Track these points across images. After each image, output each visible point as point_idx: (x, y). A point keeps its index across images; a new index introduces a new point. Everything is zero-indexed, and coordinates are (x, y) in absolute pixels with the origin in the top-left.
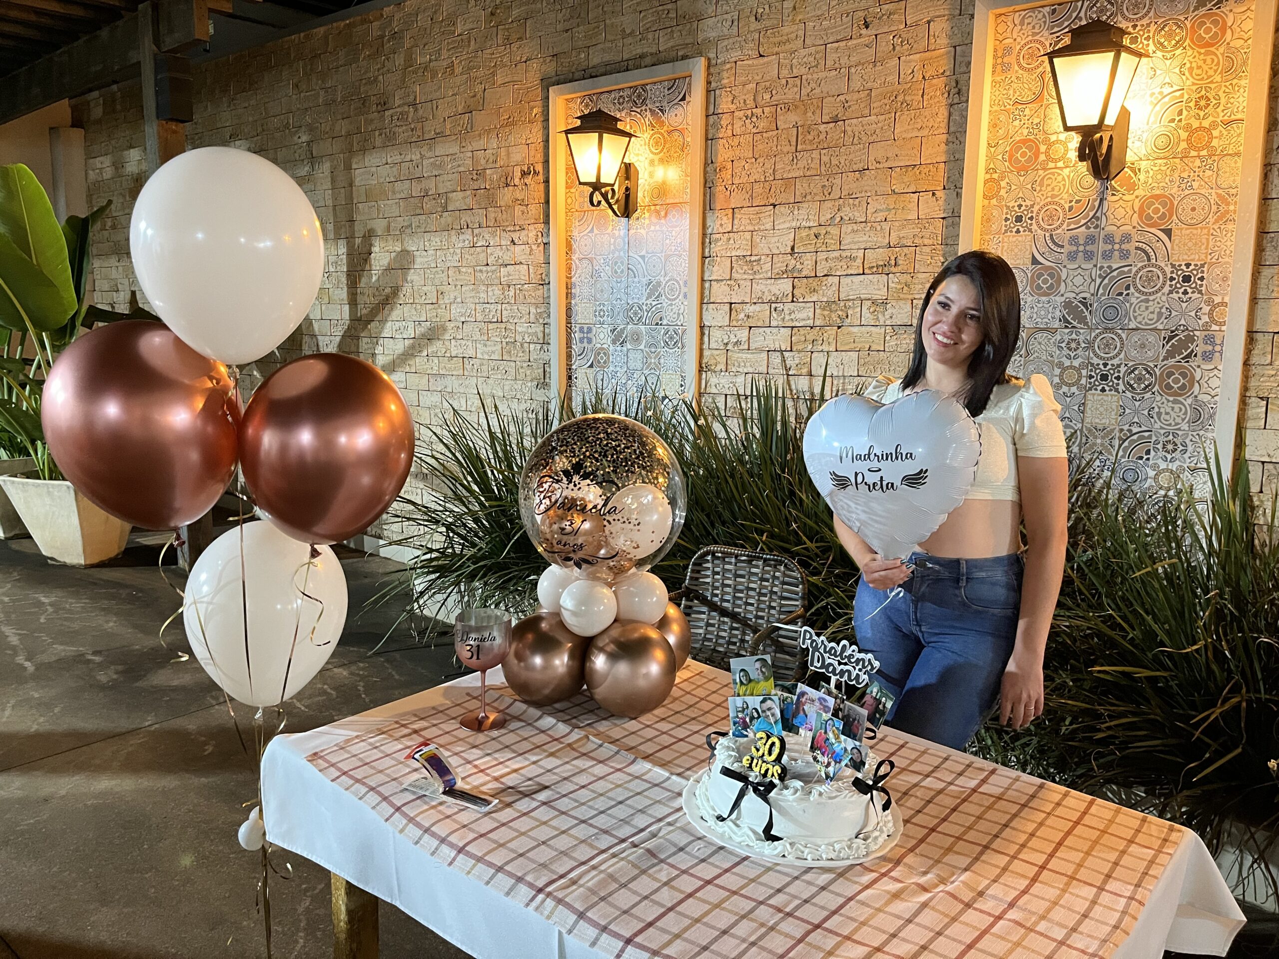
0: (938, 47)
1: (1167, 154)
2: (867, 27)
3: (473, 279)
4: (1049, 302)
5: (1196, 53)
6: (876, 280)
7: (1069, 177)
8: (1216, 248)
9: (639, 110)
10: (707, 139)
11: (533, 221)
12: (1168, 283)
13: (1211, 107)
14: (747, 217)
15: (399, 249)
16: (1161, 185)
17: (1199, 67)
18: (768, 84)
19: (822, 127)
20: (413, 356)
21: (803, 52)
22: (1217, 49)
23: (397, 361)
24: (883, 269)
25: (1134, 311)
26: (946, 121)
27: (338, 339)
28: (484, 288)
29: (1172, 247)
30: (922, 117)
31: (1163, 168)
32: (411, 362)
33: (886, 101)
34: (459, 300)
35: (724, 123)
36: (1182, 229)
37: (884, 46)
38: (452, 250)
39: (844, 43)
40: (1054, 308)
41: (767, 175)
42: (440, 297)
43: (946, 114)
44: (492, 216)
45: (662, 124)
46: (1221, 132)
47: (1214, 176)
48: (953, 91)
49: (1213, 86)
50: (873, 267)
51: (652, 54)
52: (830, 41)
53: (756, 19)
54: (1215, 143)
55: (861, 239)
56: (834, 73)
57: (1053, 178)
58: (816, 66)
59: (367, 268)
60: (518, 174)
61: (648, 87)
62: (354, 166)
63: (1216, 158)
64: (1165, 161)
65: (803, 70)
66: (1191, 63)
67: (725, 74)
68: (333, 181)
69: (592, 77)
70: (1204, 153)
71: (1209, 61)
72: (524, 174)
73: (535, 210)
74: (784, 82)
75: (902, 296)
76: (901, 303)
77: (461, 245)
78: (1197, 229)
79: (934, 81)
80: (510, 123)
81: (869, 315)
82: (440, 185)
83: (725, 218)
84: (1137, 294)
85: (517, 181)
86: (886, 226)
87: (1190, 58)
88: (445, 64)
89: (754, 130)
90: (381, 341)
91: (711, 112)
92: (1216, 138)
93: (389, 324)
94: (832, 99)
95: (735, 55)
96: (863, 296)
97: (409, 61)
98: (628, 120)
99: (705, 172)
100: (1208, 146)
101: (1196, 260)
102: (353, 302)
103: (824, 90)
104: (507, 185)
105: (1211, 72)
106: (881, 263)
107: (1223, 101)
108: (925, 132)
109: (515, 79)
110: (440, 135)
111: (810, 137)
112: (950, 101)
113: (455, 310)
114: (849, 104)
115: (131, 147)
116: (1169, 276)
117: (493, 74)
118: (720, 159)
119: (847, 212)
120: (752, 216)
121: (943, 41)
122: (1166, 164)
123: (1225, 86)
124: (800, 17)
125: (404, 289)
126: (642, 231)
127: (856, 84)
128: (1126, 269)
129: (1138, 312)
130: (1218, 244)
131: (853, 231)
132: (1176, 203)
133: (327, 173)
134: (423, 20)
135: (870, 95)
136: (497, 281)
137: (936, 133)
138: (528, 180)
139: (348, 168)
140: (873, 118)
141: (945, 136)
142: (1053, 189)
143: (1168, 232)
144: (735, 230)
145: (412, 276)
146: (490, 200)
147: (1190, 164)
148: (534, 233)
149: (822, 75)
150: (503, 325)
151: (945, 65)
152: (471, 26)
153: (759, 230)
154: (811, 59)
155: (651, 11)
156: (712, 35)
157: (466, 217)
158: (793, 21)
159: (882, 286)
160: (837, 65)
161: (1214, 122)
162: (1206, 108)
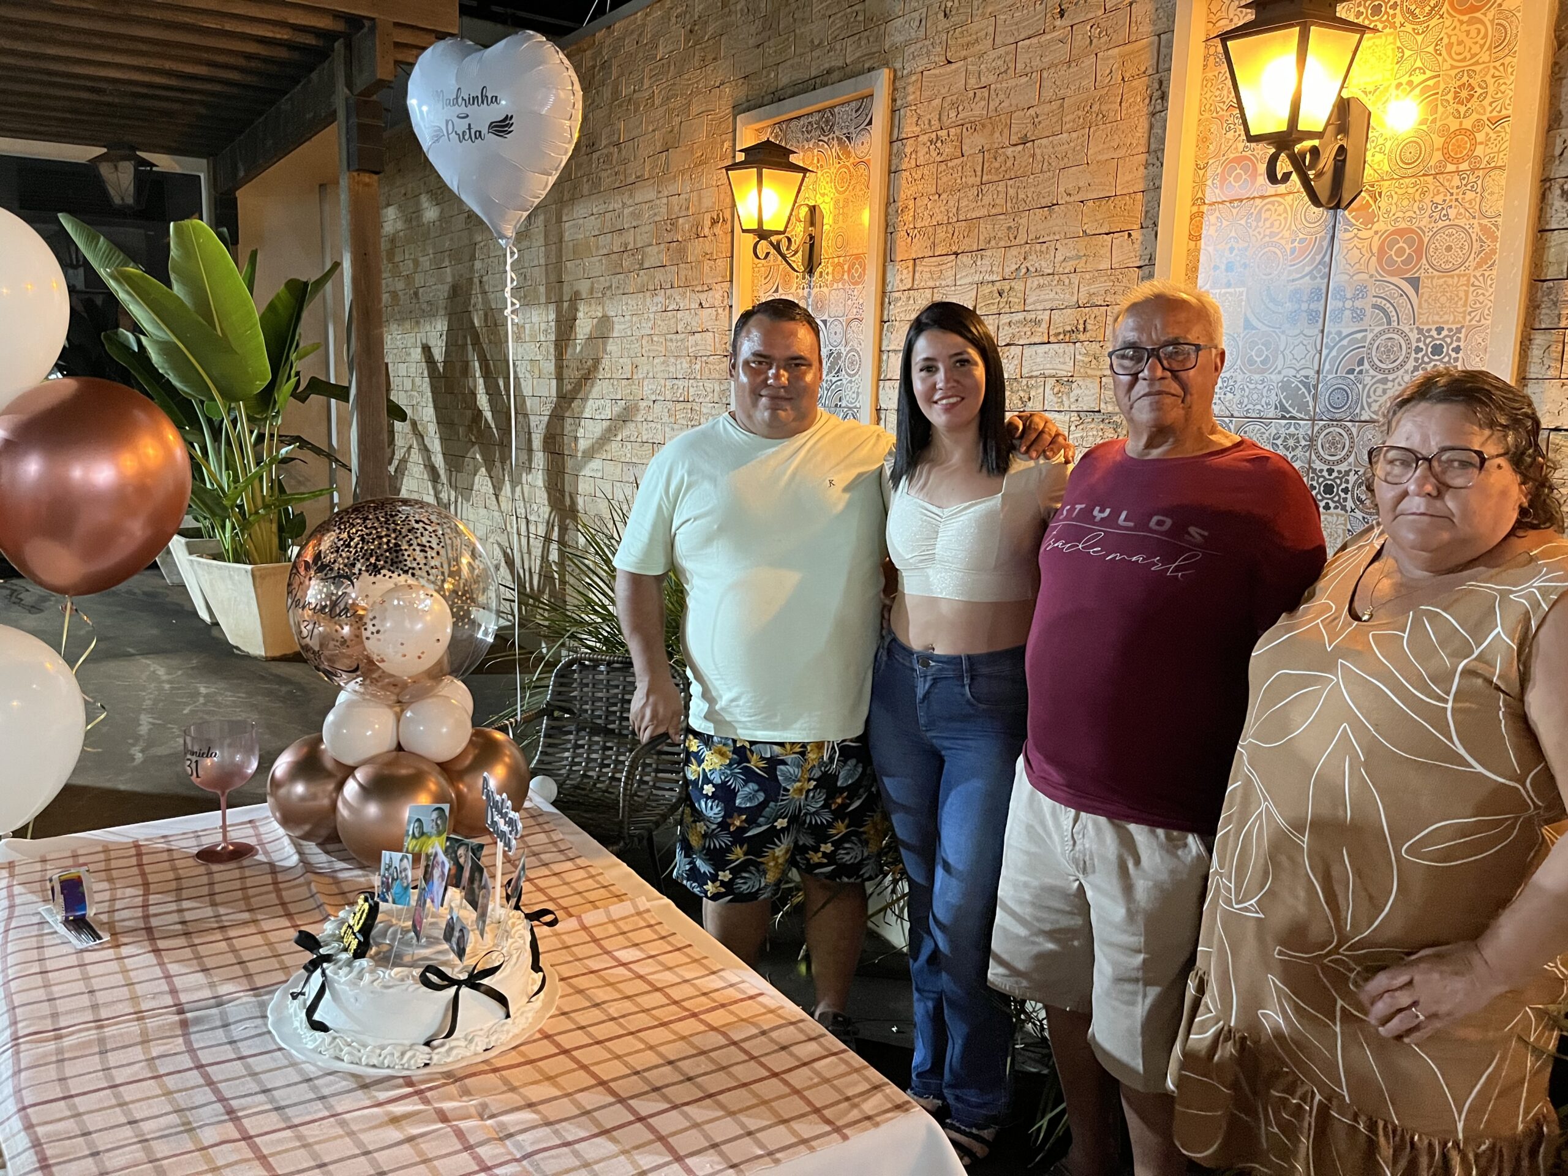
0: (1139, 37)
1: (1416, 170)
2: (1062, 16)
3: (663, 350)
4: (1263, 381)
5: (1456, 23)
6: (1062, 350)
7: (1291, 206)
8: (1478, 305)
9: (826, 139)
10: (890, 172)
11: (720, 279)
12: (1413, 355)
13: (1475, 99)
14: (927, 269)
15: (600, 315)
16: (1408, 214)
17: (1460, 43)
18: (954, 97)
19: (1010, 151)
20: (609, 440)
21: (993, 54)
22: (1485, 14)
23: (597, 446)
24: (1070, 336)
25: (1369, 396)
26: (1146, 135)
27: (546, 418)
28: (672, 360)
29: (1420, 304)
30: (1120, 132)
31: (1410, 191)
32: (607, 448)
33: (1080, 113)
34: (651, 375)
35: (908, 150)
36: (1432, 278)
37: (1080, 40)
38: (646, 316)
39: (1034, 40)
40: (1269, 390)
41: (951, 215)
42: (635, 370)
43: (1147, 126)
44: (682, 273)
45: (848, 155)
46: (1487, 134)
47: (1478, 200)
48: (1157, 94)
49: (1477, 68)
50: (1059, 333)
51: (839, 68)
52: (1022, 37)
53: (945, 15)
54: (1479, 151)
55: (1047, 297)
56: (1024, 79)
57: (1273, 209)
58: (1006, 72)
59: (573, 337)
60: (707, 223)
61: (836, 110)
62: (564, 219)
63: (1481, 173)
64: (1413, 180)
65: (992, 78)
66: (1449, 37)
67: (911, 89)
68: (546, 236)
69: (780, 100)
70: (1464, 166)
71: (1473, 33)
72: (714, 222)
73: (722, 264)
74: (971, 94)
75: (1090, 372)
76: (1089, 380)
77: (654, 309)
78: (1452, 277)
79: (1135, 83)
80: (702, 162)
81: (1052, 397)
82: (638, 238)
83: (905, 272)
84: (1372, 372)
85: (706, 231)
86: (1075, 280)
87: (1449, 31)
88: (646, 94)
89: (939, 159)
90: (582, 423)
91: (895, 138)
92: (1481, 143)
93: (590, 402)
94: (1021, 113)
95: (921, 63)
96: (1047, 372)
97: (616, 93)
98: (815, 151)
99: (887, 214)
100: (1470, 156)
101: (1450, 322)
102: (560, 378)
103: (1014, 102)
104: (698, 236)
105: (1476, 49)
106: (1068, 328)
107: (1491, 89)
108: (1121, 152)
109: (710, 107)
110: (640, 178)
111: (997, 165)
112: (1151, 109)
113: (648, 388)
114: (1040, 118)
115: (388, 205)
116: (1414, 345)
117: (689, 104)
118: (903, 196)
119: (1033, 262)
120: (933, 269)
121: (1146, 28)
122: (1415, 184)
123: (1495, 67)
124: (989, 10)
125: (603, 361)
126: (825, 289)
127: (1048, 94)
128: (1359, 336)
129: (1373, 397)
130: (1481, 298)
131: (1039, 286)
132: (1426, 240)
133: (542, 228)
134: (629, 45)
135: (1062, 106)
136: (684, 353)
137: (1134, 152)
138: (717, 229)
139: (559, 221)
140: (1065, 135)
141: (1145, 156)
142: (1272, 225)
143: (1415, 283)
144: (915, 286)
145: (611, 347)
146: (680, 255)
147: (1447, 184)
148: (721, 293)
149: (1012, 83)
150: (689, 406)
151: (1147, 61)
152: (672, 48)
153: (940, 286)
154: (1000, 62)
155: (839, 15)
156: (899, 39)
157: (659, 275)
158: (983, 14)
159: (1068, 360)
160: (1028, 69)
161: (1478, 120)
162: (1468, 101)
